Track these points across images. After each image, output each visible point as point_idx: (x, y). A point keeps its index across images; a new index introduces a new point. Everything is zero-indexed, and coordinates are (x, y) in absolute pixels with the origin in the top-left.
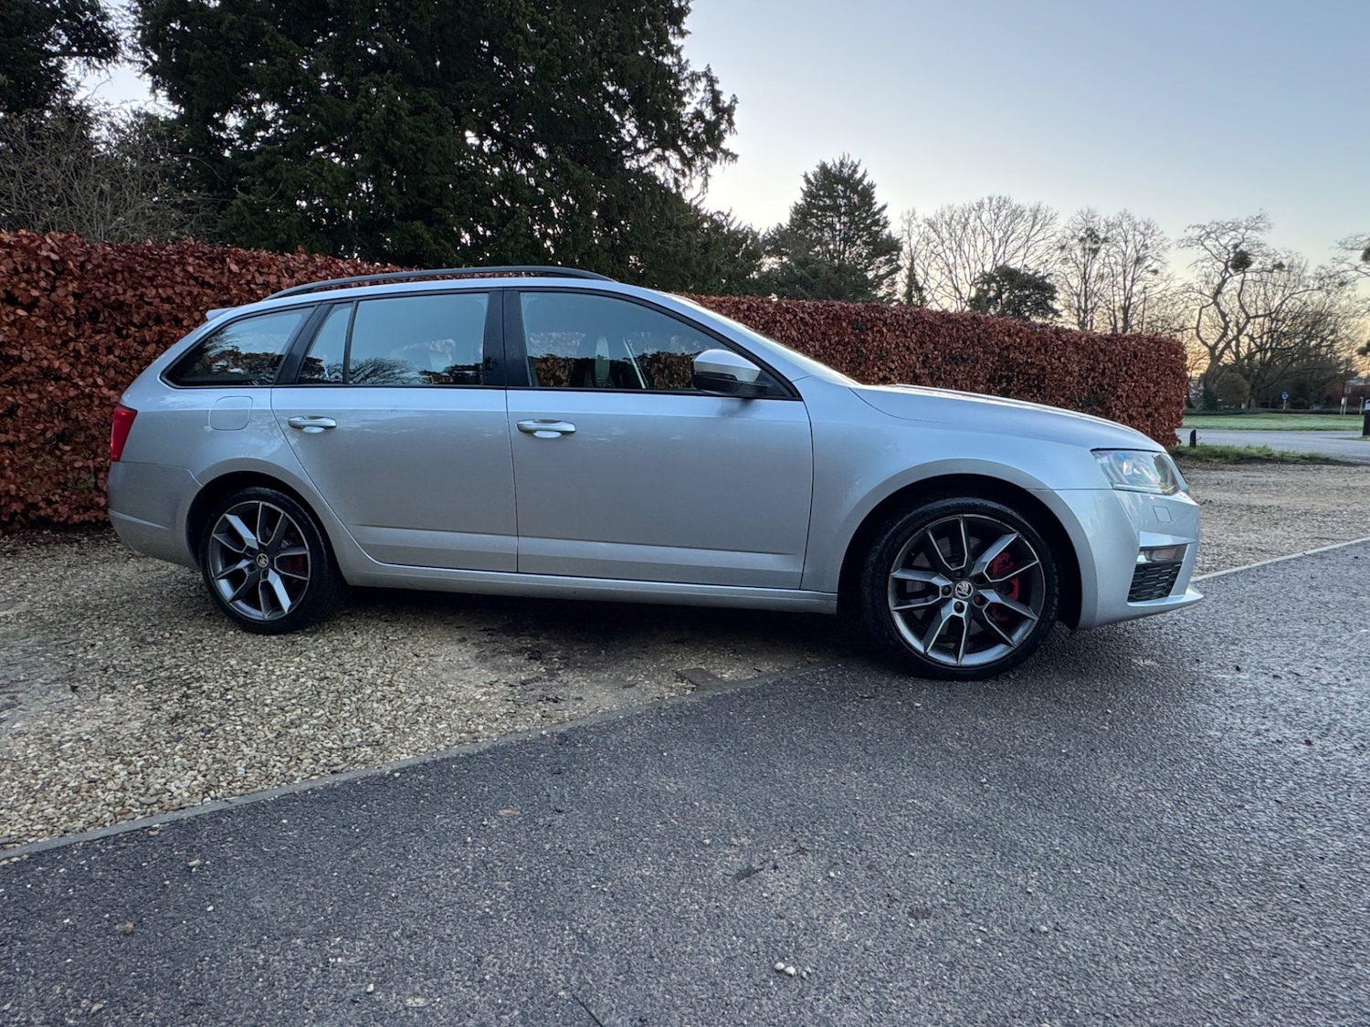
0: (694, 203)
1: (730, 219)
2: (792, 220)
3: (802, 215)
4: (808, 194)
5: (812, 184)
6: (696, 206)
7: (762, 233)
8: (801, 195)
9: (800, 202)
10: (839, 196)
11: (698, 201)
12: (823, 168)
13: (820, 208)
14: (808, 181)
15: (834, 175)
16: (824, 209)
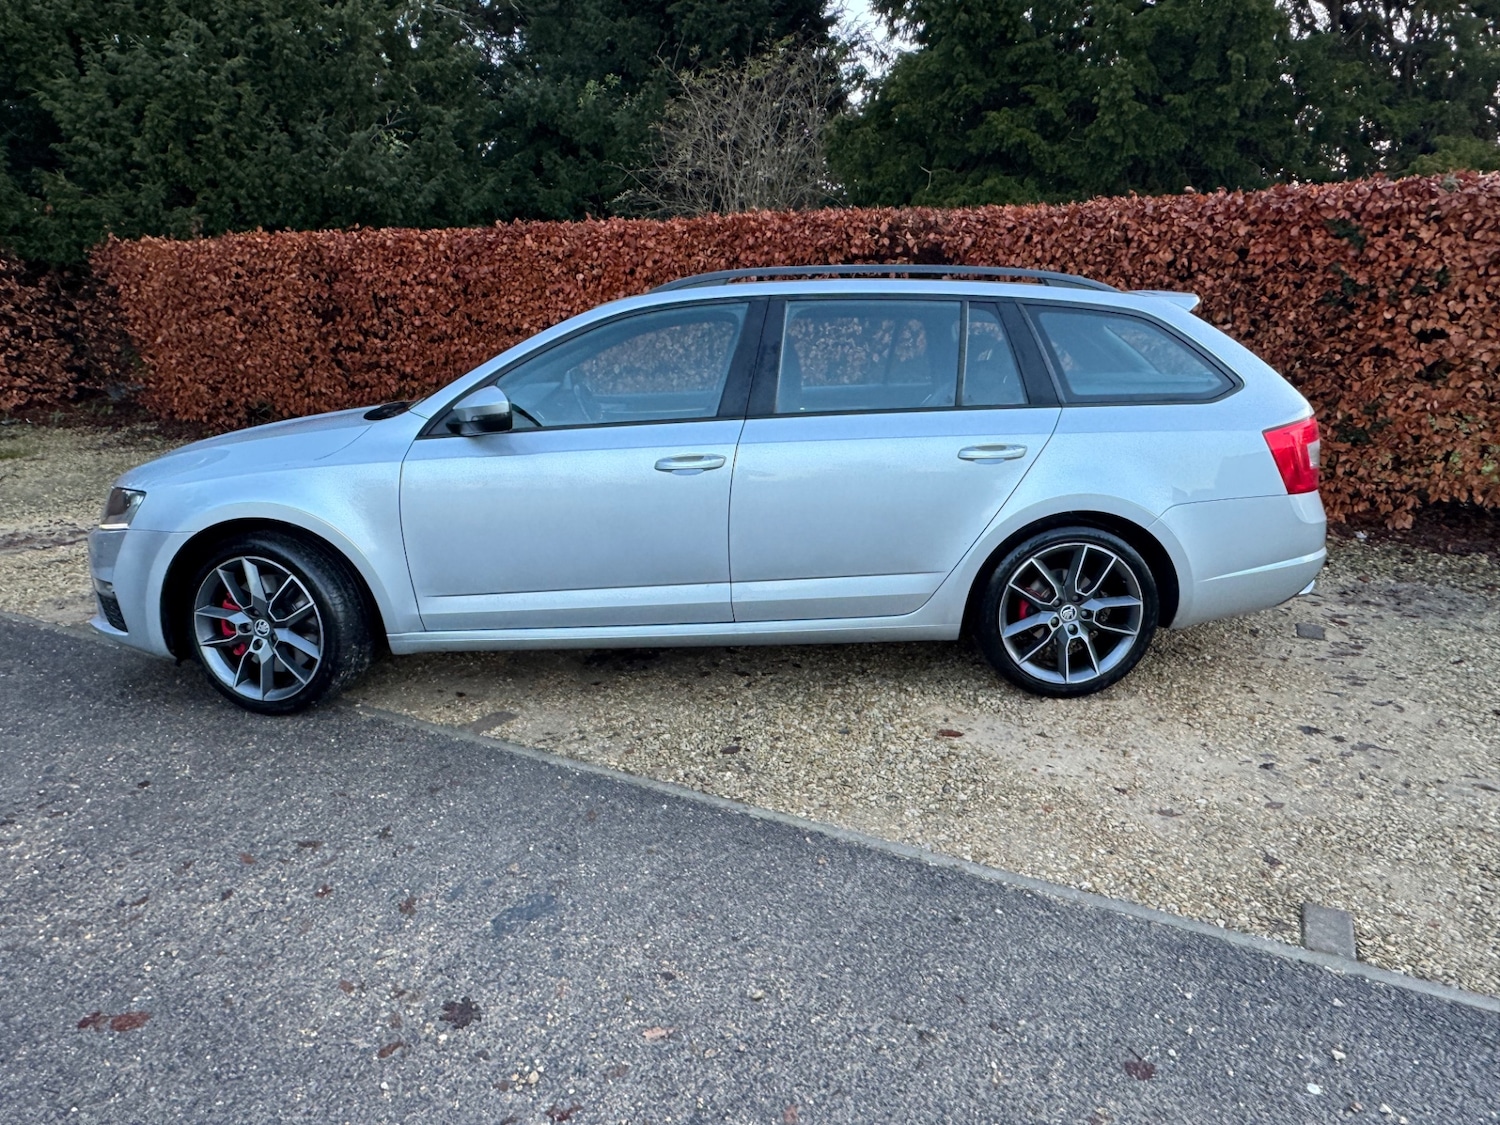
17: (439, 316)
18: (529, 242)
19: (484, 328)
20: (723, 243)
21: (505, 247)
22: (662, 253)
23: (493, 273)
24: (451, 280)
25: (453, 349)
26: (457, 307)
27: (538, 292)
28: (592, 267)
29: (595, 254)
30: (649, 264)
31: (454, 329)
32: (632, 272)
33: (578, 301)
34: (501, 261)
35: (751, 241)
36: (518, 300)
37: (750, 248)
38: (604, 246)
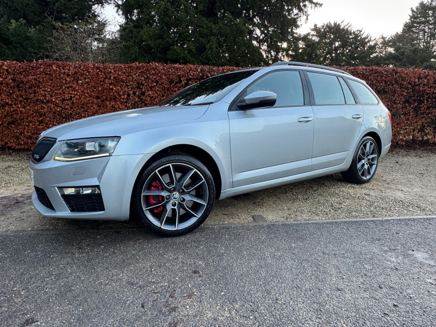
0: (346, 28)
1: (362, 33)
2: (404, 30)
3: (408, 28)
4: (413, 17)
5: (415, 12)
6: (347, 29)
7: (388, 38)
8: (409, 18)
9: (408, 21)
10: (429, 17)
11: (348, 26)
12: (422, 5)
13: (418, 23)
14: (413, 11)
15: (428, 6)
16: (420, 23)
17: (4, 96)
18: (55, 68)
19: (29, 101)
20: (142, 72)
21: (42, 69)
22: (118, 74)
23: (35, 79)
24: (11, 81)
25: (12, 109)
26: (14, 92)
27: (59, 87)
28: (85, 79)
29: (87, 74)
30: (112, 78)
31: (12, 101)
32: (104, 81)
33: (80, 91)
34: (40, 74)
35: (154, 72)
36: (49, 90)
37: (153, 74)
38: (92, 71)
